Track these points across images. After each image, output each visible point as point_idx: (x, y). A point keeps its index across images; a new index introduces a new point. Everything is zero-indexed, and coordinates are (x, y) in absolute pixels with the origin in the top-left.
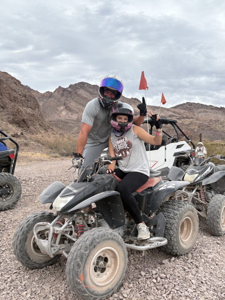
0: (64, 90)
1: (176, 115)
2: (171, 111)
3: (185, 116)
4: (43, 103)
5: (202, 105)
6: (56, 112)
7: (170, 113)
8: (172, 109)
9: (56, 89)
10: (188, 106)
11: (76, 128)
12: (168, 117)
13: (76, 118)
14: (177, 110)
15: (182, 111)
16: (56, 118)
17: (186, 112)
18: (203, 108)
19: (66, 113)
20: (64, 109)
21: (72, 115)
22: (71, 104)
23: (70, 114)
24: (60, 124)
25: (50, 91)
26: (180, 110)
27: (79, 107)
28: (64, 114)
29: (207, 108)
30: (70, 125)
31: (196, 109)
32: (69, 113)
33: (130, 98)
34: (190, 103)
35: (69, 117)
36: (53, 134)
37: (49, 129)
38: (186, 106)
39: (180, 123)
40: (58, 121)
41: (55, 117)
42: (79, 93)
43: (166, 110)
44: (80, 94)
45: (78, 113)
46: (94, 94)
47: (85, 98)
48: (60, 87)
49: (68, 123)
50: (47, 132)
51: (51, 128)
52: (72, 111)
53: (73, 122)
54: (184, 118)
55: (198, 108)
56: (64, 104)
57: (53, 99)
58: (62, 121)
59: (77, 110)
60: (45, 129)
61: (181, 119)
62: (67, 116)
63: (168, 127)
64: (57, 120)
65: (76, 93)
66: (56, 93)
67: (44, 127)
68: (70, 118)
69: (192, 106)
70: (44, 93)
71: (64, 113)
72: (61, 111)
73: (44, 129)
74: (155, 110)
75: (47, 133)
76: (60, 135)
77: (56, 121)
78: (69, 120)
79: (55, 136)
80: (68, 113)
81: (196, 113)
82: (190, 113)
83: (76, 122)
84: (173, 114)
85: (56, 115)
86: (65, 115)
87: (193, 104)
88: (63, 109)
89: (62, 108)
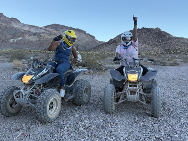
1: (47, 32)
2: (43, 29)
3: (53, 33)
5: (65, 26)
7: (43, 31)
8: (44, 28)
10: (55, 27)
12: (41, 33)
14: (47, 29)
15: (51, 30)
17: (54, 31)
18: (65, 28)
26: (50, 29)
29: (68, 28)
31: (61, 28)
33: (11, 18)
34: (56, 24)
38: (54, 26)
39: (50, 38)
43: (39, 28)
54: (52, 34)
55: (62, 28)
61: (50, 35)
63: (42, 41)
69: (58, 27)
74: (31, 28)
81: (61, 32)
82: (57, 31)
84: (45, 31)
87: (58, 25)
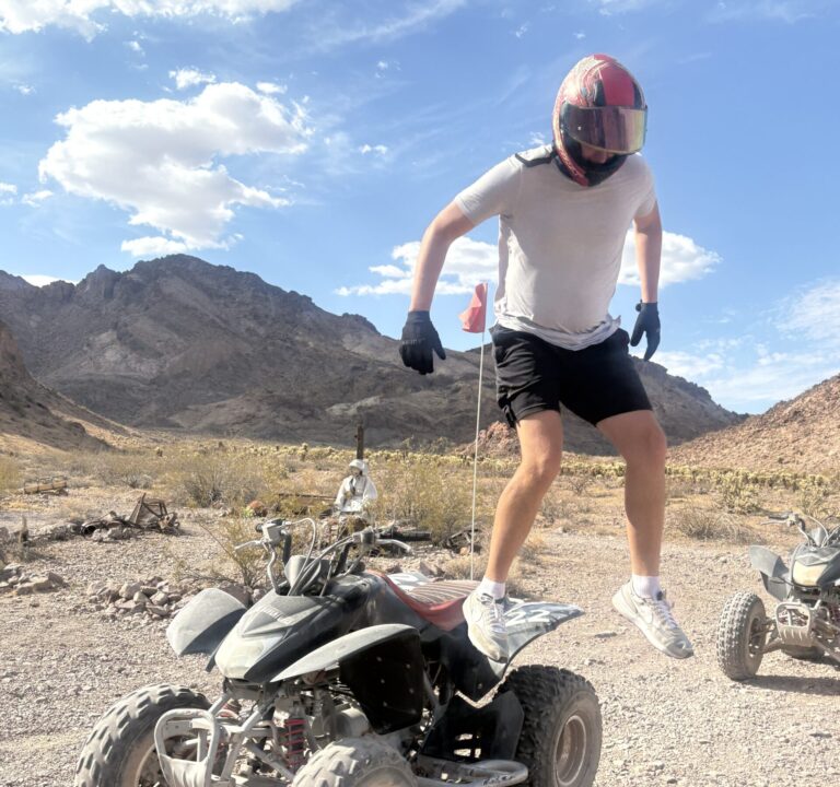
0: (116, 278)
2: (468, 361)
4: (39, 319)
6: (85, 352)
7: (468, 368)
8: (471, 354)
9: (89, 275)
11: (153, 407)
12: (461, 379)
13: (154, 372)
16: (82, 370)
19: (118, 356)
20: (113, 342)
21: (140, 361)
22: (138, 325)
23: (132, 357)
24: (95, 392)
25: (67, 281)
27: (167, 336)
28: (112, 360)
30: (133, 395)
32: (130, 356)
33: (342, 315)
35: (128, 368)
36: (44, 425)
37: (29, 406)
40: (91, 381)
41: (81, 368)
42: (167, 290)
43: (452, 356)
44: (170, 295)
45: (160, 355)
46: (220, 297)
47: (186, 308)
48: (102, 267)
49: (124, 389)
50: (23, 416)
51: (40, 405)
52: (143, 349)
53: (142, 386)
56: (115, 327)
57: (77, 306)
58: (104, 382)
59: (158, 345)
60: (16, 408)
62: (124, 365)
63: (460, 412)
64: (88, 378)
65: (158, 291)
66: (88, 288)
67: (13, 398)
68: (131, 373)
70: (44, 287)
71: (112, 355)
72: (103, 348)
73: (10, 405)
75: (22, 419)
76: (70, 429)
77: (82, 383)
78: (129, 377)
79: (50, 433)
80: (126, 357)
83: (155, 386)
85: (85, 360)
86: (116, 363)
88: (108, 340)
89: (105, 337)
